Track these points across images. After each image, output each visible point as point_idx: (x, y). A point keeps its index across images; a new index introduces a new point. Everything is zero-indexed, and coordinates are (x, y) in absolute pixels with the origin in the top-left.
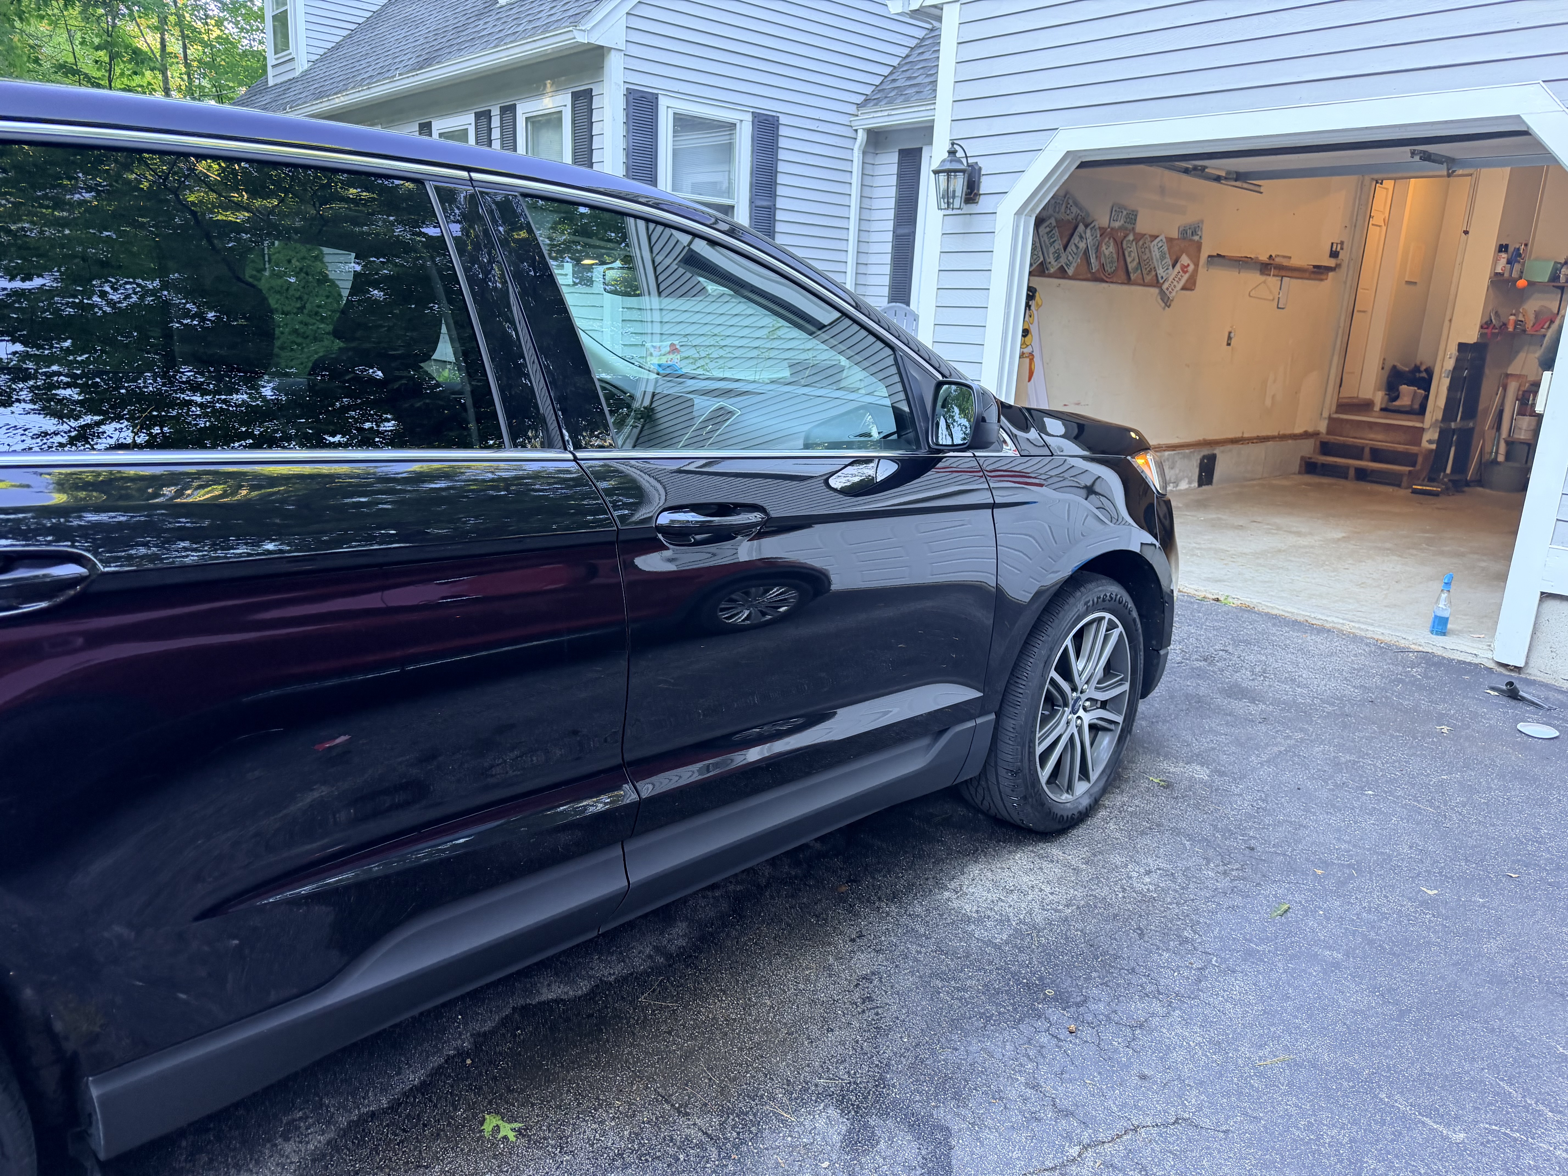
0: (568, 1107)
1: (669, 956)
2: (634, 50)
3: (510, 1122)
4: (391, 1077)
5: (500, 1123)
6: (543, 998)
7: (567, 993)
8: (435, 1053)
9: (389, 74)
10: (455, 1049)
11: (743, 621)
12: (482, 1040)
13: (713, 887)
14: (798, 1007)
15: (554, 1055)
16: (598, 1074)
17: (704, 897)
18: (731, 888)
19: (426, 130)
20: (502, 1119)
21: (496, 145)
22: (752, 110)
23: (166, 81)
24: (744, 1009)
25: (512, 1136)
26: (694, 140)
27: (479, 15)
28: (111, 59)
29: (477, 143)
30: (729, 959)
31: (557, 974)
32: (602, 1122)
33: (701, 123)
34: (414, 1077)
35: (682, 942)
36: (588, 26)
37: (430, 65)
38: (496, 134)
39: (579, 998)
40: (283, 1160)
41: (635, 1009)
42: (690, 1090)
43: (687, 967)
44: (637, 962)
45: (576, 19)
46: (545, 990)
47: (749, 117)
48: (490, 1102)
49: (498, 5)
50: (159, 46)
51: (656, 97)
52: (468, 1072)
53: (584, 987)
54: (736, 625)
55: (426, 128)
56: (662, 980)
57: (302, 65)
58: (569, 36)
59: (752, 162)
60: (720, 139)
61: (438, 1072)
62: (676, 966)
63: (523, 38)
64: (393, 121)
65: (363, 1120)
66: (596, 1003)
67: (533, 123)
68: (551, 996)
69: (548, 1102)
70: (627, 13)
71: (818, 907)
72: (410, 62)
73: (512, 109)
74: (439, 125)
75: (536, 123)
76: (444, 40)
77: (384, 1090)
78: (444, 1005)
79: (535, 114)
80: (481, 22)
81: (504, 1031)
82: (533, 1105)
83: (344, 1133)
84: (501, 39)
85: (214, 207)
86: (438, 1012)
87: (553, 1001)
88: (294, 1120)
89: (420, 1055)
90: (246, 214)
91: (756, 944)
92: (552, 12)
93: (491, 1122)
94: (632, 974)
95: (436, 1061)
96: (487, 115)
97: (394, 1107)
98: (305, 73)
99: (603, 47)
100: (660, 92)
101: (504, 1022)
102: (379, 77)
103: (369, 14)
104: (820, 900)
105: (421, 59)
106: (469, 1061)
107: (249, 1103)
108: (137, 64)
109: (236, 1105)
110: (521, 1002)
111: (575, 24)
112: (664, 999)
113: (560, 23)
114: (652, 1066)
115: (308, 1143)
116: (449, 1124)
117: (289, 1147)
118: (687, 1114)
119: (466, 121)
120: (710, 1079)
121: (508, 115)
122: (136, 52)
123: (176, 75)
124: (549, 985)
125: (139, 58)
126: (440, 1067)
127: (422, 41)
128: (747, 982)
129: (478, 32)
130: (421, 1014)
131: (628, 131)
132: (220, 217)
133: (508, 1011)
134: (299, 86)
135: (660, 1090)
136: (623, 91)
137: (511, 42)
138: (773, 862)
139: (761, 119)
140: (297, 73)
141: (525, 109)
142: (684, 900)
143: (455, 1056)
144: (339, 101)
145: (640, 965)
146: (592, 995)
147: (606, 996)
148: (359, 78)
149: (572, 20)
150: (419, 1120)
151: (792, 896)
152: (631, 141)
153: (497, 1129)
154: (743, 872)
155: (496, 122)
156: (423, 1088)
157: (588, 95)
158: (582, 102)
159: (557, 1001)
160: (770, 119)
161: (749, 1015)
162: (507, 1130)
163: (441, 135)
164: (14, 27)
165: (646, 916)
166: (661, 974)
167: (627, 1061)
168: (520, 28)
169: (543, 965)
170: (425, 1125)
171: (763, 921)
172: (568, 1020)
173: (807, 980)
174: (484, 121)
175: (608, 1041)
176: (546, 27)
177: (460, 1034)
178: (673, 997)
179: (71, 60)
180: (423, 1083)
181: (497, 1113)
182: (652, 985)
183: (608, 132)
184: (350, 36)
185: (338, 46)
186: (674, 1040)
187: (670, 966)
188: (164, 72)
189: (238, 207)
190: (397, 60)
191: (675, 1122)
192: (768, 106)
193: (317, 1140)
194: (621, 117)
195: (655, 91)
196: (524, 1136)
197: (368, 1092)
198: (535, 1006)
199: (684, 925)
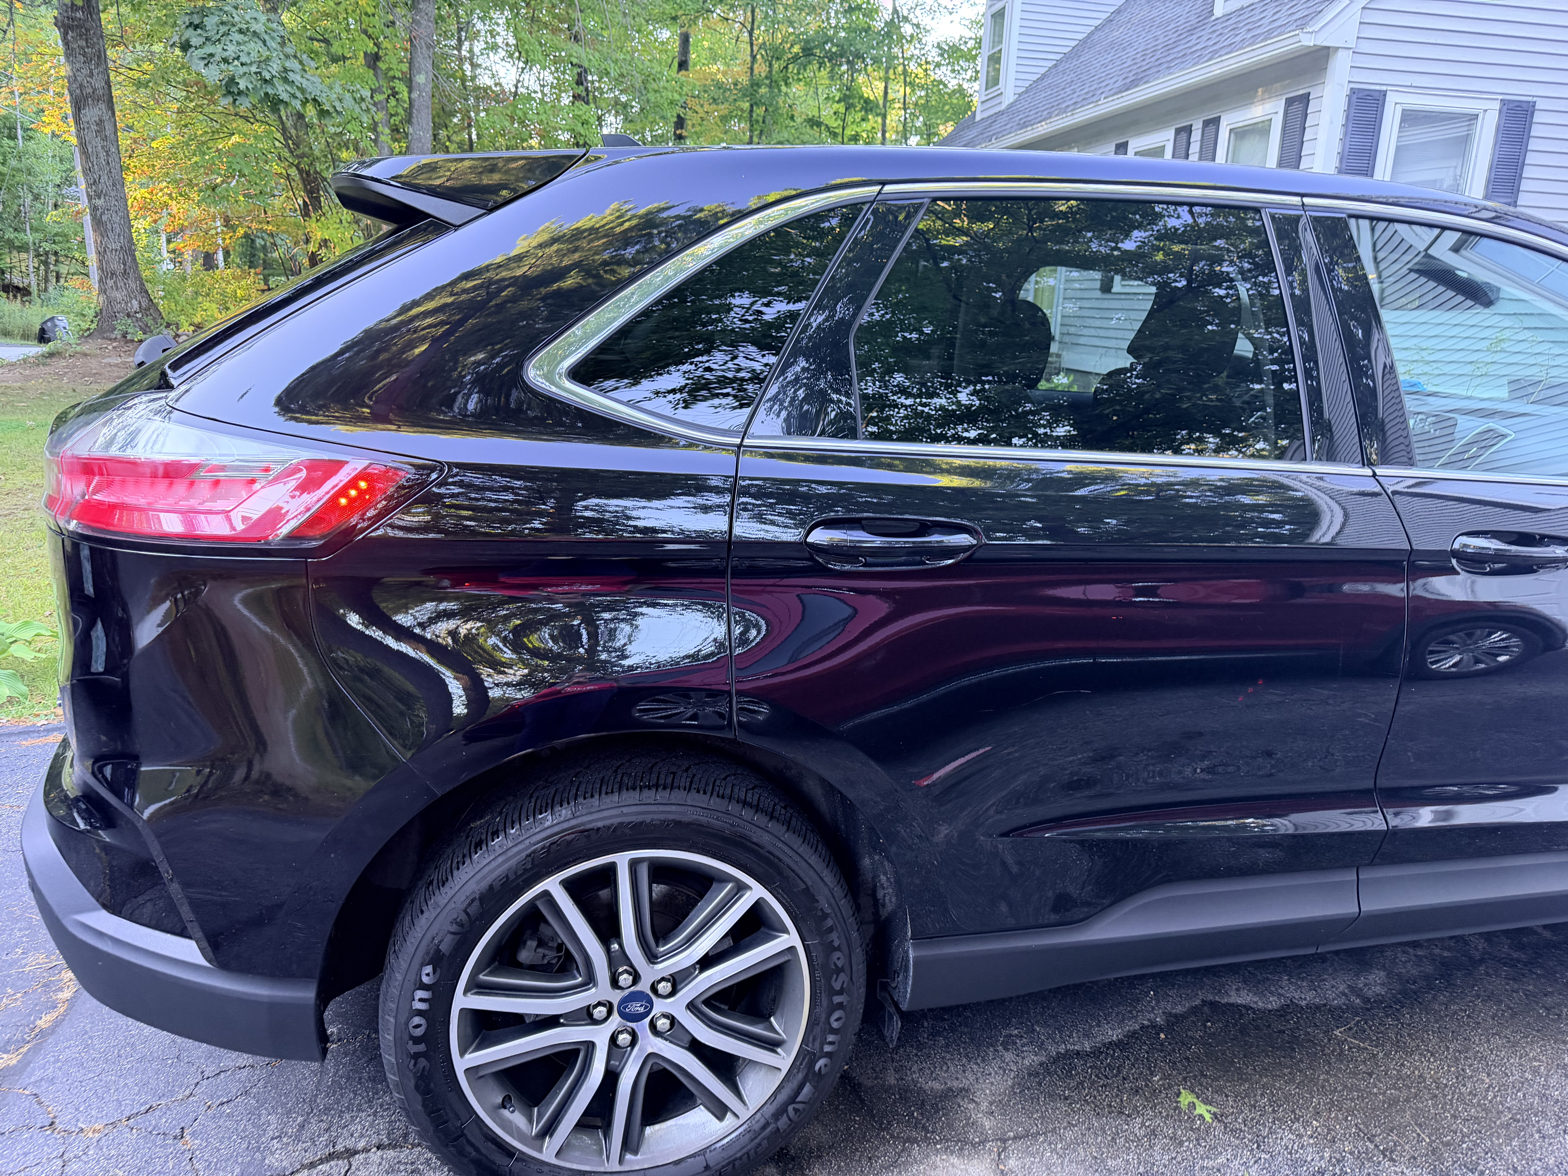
0: (1263, 1110)
1: (1366, 1000)
2: (1365, 46)
3: (1206, 1104)
4: (1091, 1026)
5: (1195, 1100)
6: (1232, 1000)
7: (1256, 1003)
8: (1130, 1019)
9: (1095, 99)
10: (1149, 1020)
11: (1450, 667)
12: (1174, 1021)
13: (1415, 945)
14: (1524, 1095)
15: (1245, 1056)
16: (1292, 1089)
17: (1404, 952)
18: (1437, 951)
19: (1123, 150)
20: (1198, 1098)
21: (1194, 157)
22: (1501, 97)
23: (884, 124)
24: (1457, 1078)
25: (1208, 1117)
26: (1421, 134)
27: (1191, 31)
28: (847, 109)
29: (1173, 157)
30: (1436, 1022)
31: (1245, 982)
32: (1300, 1136)
33: (1426, 117)
34: (1113, 1033)
35: (1378, 989)
36: (1316, 28)
37: (1136, 86)
38: (1195, 148)
39: (1270, 1011)
40: (1004, 1065)
41: (1329, 1040)
42: (1395, 1138)
43: (1387, 1016)
44: (1330, 995)
45: (1302, 23)
46: (1233, 993)
47: (1497, 105)
48: (1185, 1079)
49: (1213, 18)
50: (882, 94)
51: (1384, 94)
52: (1162, 1045)
53: (1274, 1003)
54: (1439, 672)
55: (1122, 148)
56: (1358, 1022)
57: (1009, 98)
58: (1296, 39)
59: (1493, 154)
60: (1456, 131)
61: (1133, 1035)
62: (1375, 1011)
63: (1240, 49)
64: (1090, 143)
65: (1069, 1055)
66: (1288, 1021)
67: (1236, 134)
68: (1239, 1001)
69: (1243, 1098)
70: (1364, 8)
71: (1549, 1000)
72: (1117, 85)
73: (1216, 121)
74: (1136, 144)
75: (1239, 134)
76: (1154, 59)
77: (1087, 1035)
78: (1136, 977)
79: (1241, 124)
80: (1194, 37)
81: (1194, 1018)
82: (1227, 1096)
83: (1055, 1061)
84: (1216, 51)
85: (939, 233)
86: (1132, 981)
87: (1241, 1005)
88: (1011, 1035)
89: (1117, 1014)
90: (965, 238)
91: (1469, 1016)
92: (1275, 17)
93: (1186, 1098)
94: (1325, 1005)
95: (1133, 1026)
96: (1189, 129)
97: (1096, 1053)
98: (1011, 106)
99: (1329, 48)
100: (1389, 88)
101: (1194, 1010)
102: (1085, 102)
103: (1074, 43)
104: (1552, 993)
105: (1128, 80)
106: (1162, 1036)
107: (976, 1008)
108: (866, 111)
109: (965, 1007)
110: (1210, 997)
111: (1301, 27)
112: (1363, 1040)
113: (1283, 29)
114: (1352, 1100)
115: (1023, 1058)
116: (1146, 1085)
117: (1009, 1056)
118: (1394, 1161)
119: (1165, 137)
120: (1419, 1135)
121: (1212, 128)
122: (867, 101)
123: (895, 116)
124: (1237, 990)
125: (869, 106)
126: (1135, 1032)
127: (1129, 63)
128: (1460, 1052)
129: (1190, 47)
130: (1116, 979)
131: (1346, 134)
132: (943, 242)
133: (1198, 1002)
134: (1005, 118)
135: (1361, 1126)
136: (1346, 91)
137: (1227, 54)
138: (1488, 937)
139: (1511, 106)
140: (1003, 107)
141: (1229, 121)
142: (1381, 949)
143: (1148, 1027)
144: (1042, 129)
145: (1334, 999)
146: (1283, 1012)
147: (1298, 1018)
148: (1064, 106)
149: (1298, 23)
150: (1119, 1072)
151: (1514, 979)
152: (1348, 143)
153: (1192, 1106)
154: (1451, 938)
155: (1196, 136)
156: (1120, 1045)
157: (1305, 99)
158: (1297, 107)
159: (1248, 1008)
160: (1524, 105)
161: (1464, 1085)
162: (1201, 1109)
163: (1136, 154)
164: (780, 91)
165: (1337, 953)
166: (1357, 1015)
167: (1323, 1087)
168: (1238, 38)
169: (1233, 969)
170: (1124, 1079)
171: (1478, 996)
172: (1257, 1028)
173: (1535, 1071)
174: (1184, 135)
175: (1301, 1061)
176: (1268, 35)
177: (1153, 1009)
178: (1372, 1041)
179: (817, 115)
180: (1120, 1041)
181: (1193, 1091)
182: (1348, 1023)
183: (1322, 136)
184: (1055, 66)
185: (1044, 76)
186: (1374, 1083)
187: (1368, 1010)
188: (884, 117)
189: (961, 231)
190: (1104, 84)
191: (1379, 1163)
192: (1519, 92)
193: (1031, 1059)
194: (1340, 119)
195: (1384, 88)
196: (1219, 1121)
197: (1072, 1032)
198: (1224, 1005)
199: (1382, 974)
